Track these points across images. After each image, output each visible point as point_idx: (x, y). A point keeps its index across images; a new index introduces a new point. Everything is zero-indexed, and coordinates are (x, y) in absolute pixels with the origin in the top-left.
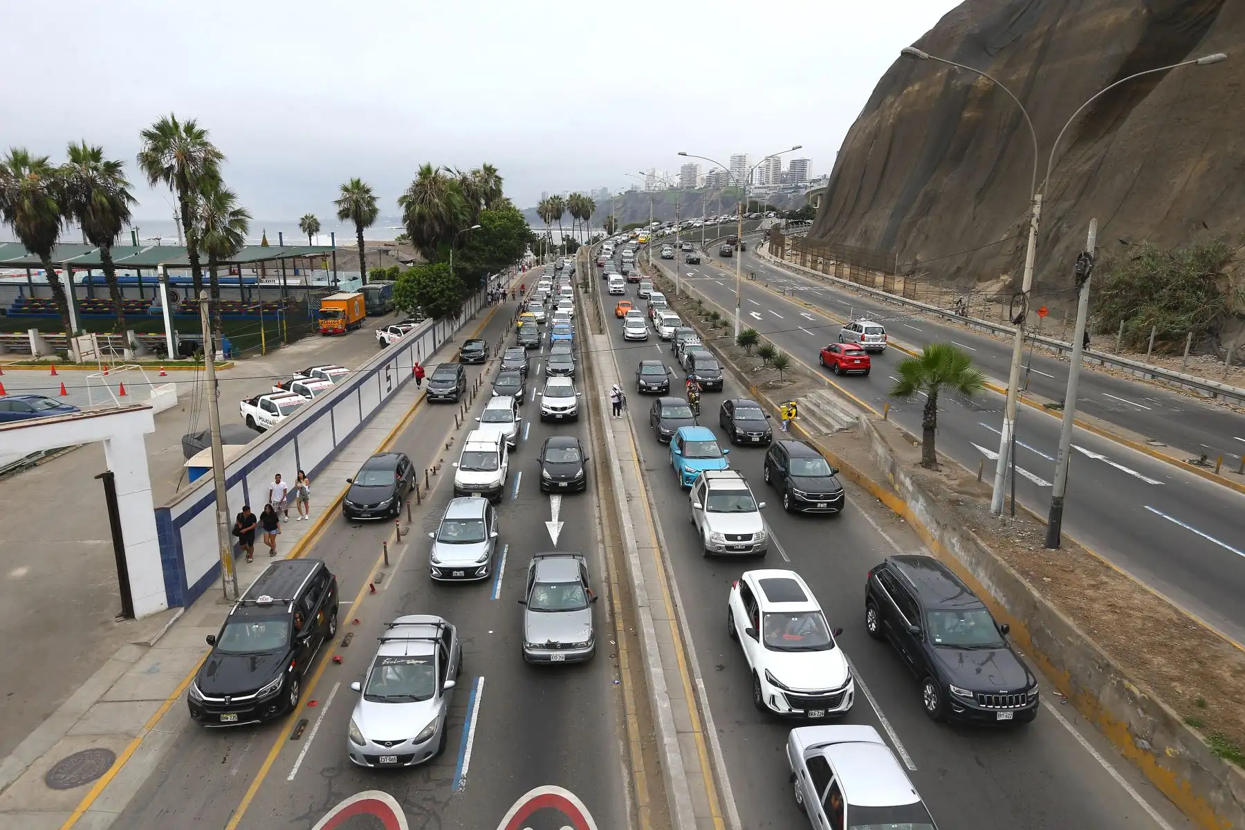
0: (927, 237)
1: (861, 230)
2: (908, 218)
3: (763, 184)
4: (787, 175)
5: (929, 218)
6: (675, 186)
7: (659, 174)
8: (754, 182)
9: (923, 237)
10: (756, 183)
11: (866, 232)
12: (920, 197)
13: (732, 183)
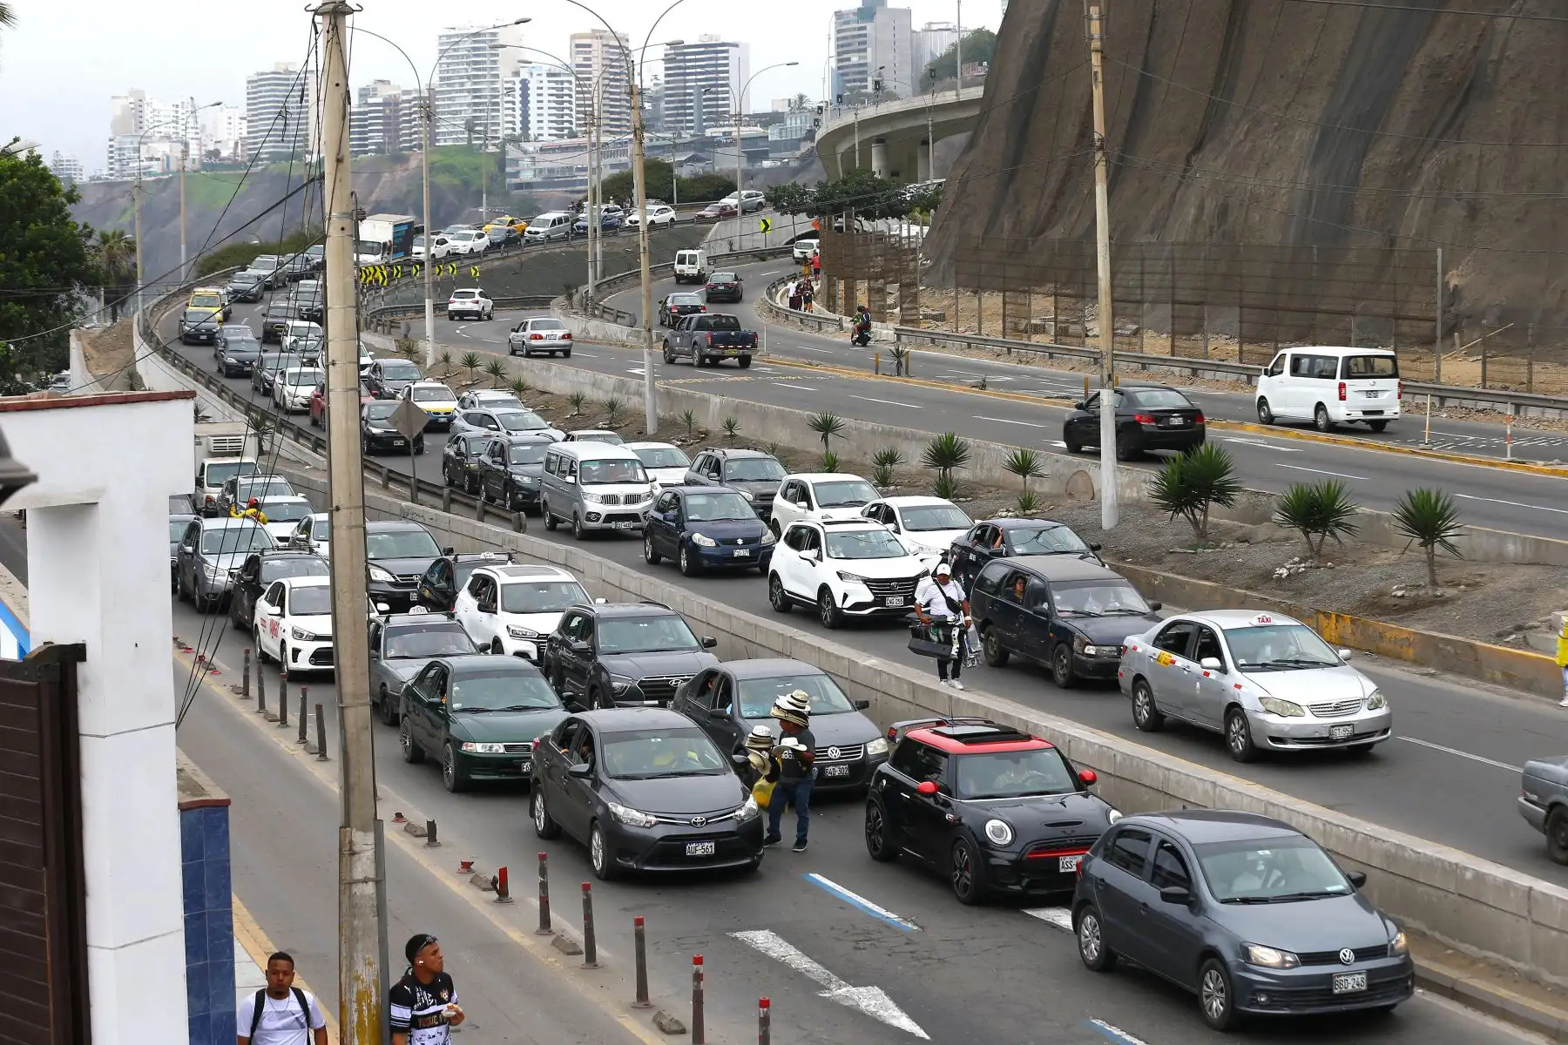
0: (1473, 211)
1: (1201, 208)
2: (1382, 156)
3: (573, 135)
4: (655, 100)
5: (1472, 149)
6: (225, 153)
7: (160, 108)
8: (533, 132)
9: (1457, 211)
10: (542, 127)
11: (1223, 212)
12: (1412, 85)
13: (451, 132)
